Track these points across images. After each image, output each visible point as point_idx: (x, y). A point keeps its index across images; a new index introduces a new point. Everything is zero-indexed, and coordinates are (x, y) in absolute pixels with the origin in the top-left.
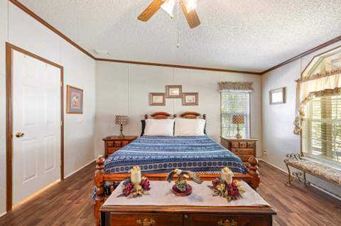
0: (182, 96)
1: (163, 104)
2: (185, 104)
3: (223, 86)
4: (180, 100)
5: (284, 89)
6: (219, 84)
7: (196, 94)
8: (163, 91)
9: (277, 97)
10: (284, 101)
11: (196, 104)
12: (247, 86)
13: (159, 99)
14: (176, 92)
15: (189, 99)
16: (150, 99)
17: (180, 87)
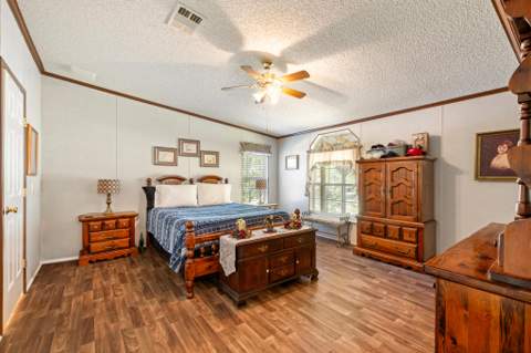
0: (200, 154)
1: (175, 163)
2: (202, 165)
3: (245, 146)
4: (197, 159)
5: (298, 157)
6: (241, 144)
7: (217, 154)
8: (175, 146)
9: (292, 163)
10: (298, 167)
11: (217, 165)
12: (267, 149)
13: (169, 157)
14: (193, 148)
15: (208, 159)
16: (155, 156)
17: (197, 142)
